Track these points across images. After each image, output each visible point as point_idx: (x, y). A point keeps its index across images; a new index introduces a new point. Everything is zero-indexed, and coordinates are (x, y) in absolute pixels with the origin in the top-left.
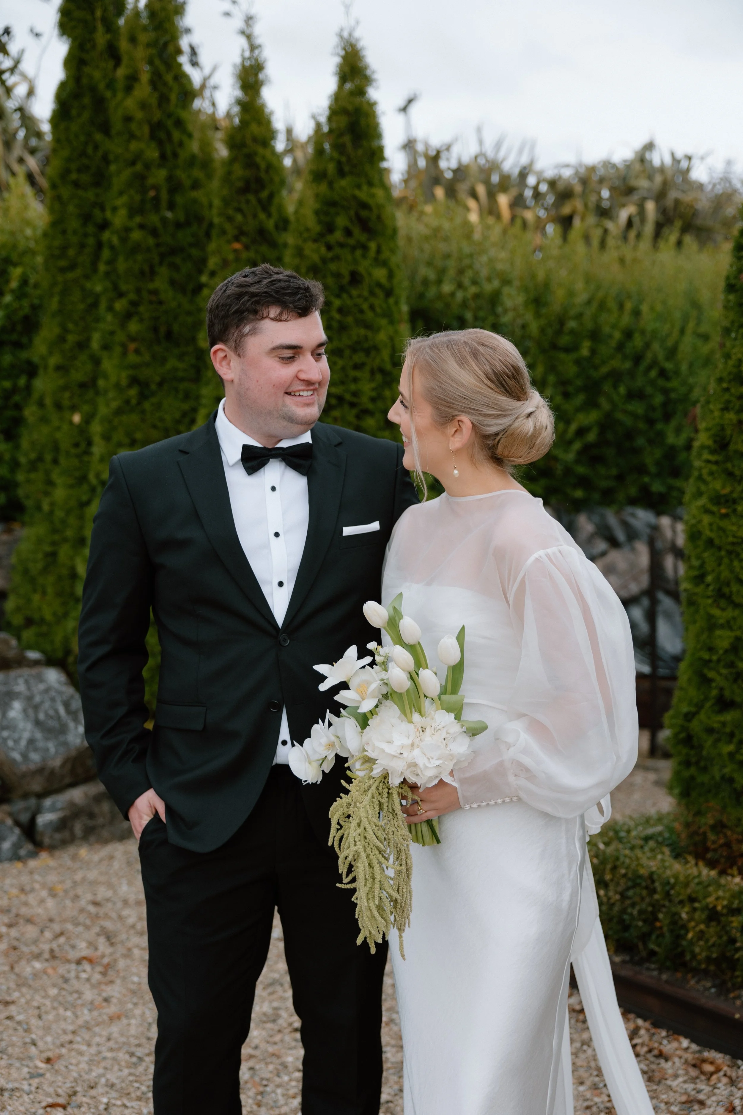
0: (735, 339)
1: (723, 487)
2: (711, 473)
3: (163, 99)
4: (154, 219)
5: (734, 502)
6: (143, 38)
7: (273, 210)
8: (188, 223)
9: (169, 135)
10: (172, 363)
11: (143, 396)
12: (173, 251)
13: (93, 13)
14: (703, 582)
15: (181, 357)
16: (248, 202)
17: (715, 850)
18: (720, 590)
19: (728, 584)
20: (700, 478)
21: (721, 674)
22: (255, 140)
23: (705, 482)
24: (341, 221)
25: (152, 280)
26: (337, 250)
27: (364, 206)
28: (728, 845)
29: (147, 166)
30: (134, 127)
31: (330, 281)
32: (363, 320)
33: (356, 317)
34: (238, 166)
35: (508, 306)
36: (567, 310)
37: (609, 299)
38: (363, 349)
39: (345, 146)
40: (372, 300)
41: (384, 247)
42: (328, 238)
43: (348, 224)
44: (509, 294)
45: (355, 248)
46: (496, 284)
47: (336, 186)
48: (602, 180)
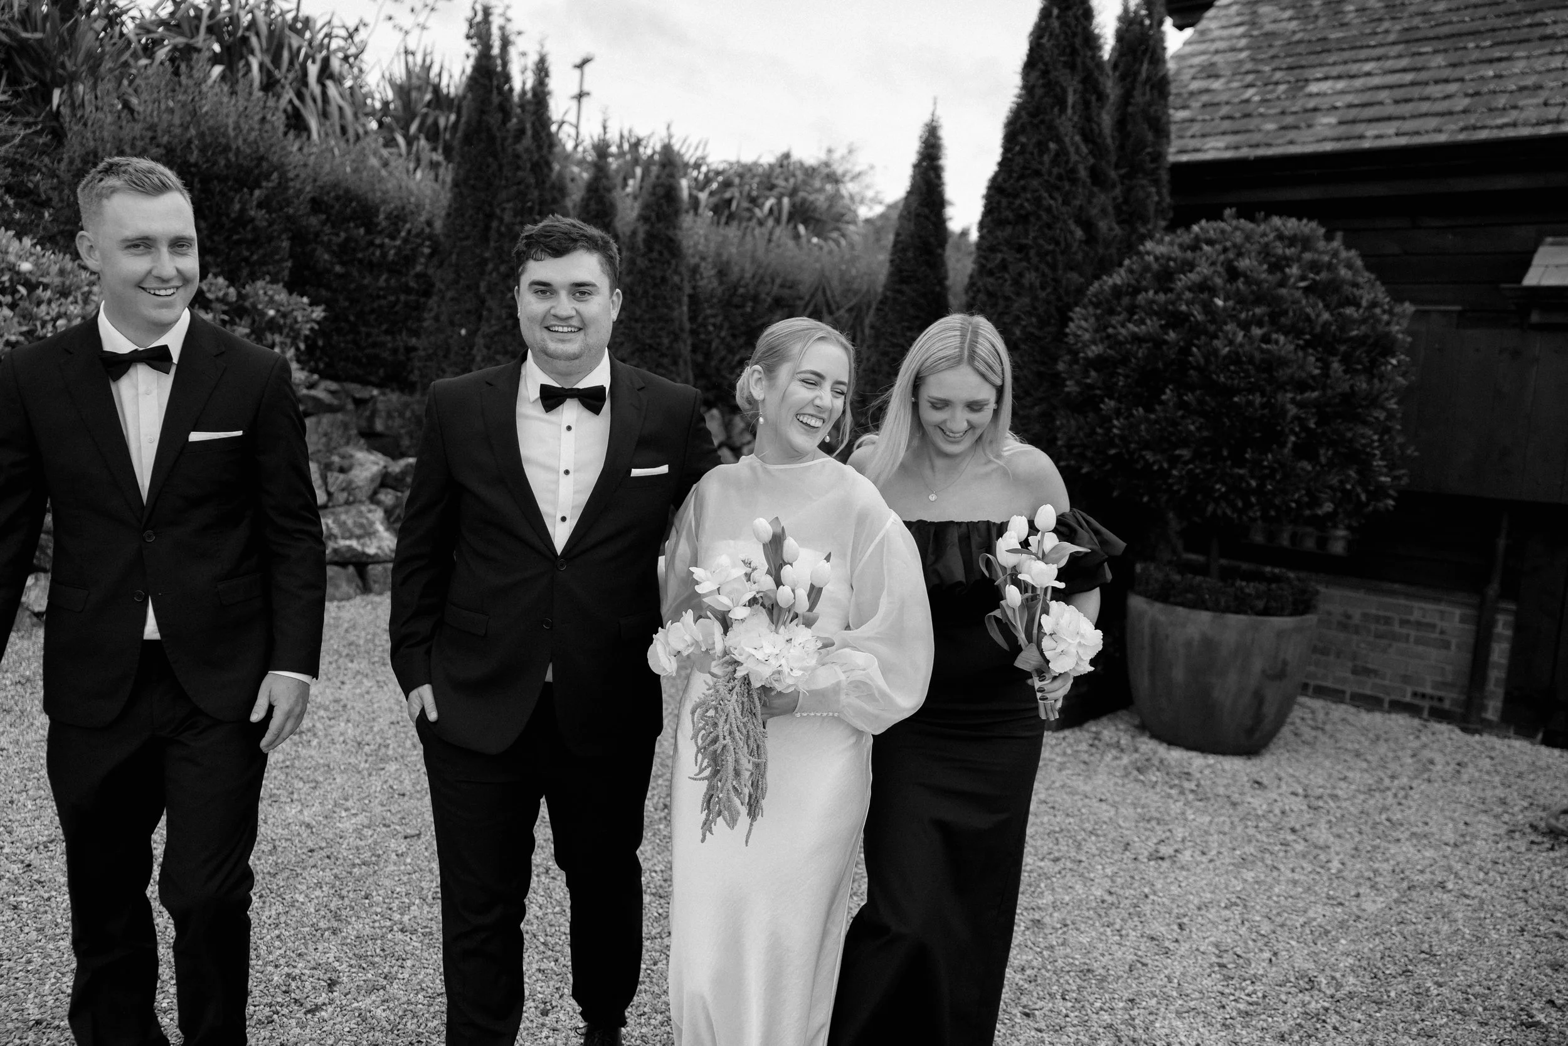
3: (540, 148)
6: (530, 108)
9: (541, 169)
13: (491, 80)
24: (657, 247)
26: (655, 263)
27: (671, 240)
29: (528, 187)
30: (520, 163)
31: (649, 280)
32: (666, 304)
33: (662, 302)
34: (593, 202)
35: (704, 275)
36: (739, 281)
37: (766, 275)
38: (664, 320)
39: (661, 204)
40: (671, 293)
41: (679, 264)
42: (650, 255)
43: (661, 249)
44: (705, 268)
45: (664, 263)
46: (697, 259)
47: (656, 226)
48: (752, 176)
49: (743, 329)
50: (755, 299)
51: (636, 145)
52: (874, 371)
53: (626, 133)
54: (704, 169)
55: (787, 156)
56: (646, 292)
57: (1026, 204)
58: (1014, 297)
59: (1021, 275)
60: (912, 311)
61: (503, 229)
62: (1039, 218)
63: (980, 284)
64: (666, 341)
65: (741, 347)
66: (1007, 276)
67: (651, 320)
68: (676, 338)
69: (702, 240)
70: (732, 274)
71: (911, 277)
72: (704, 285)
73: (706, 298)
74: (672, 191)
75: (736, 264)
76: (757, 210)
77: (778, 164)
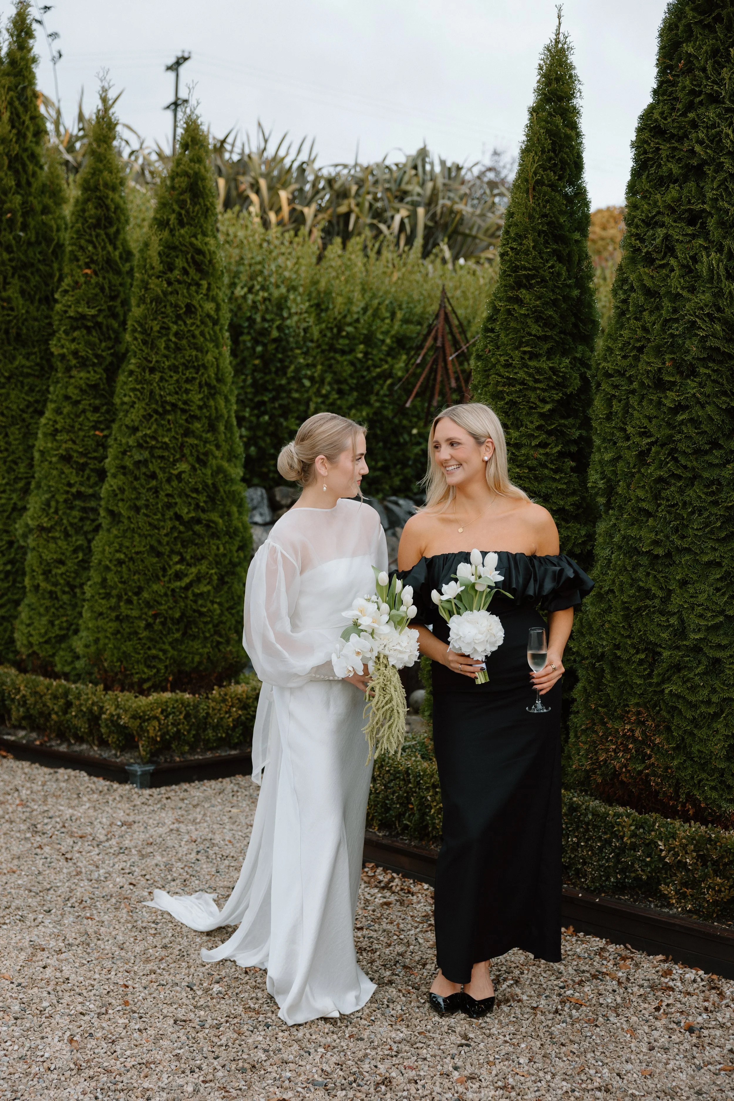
3: (21, 136)
4: (7, 237)
6: (5, 81)
7: (119, 243)
8: (38, 243)
9: (24, 165)
10: (20, 361)
12: (25, 266)
15: (27, 357)
16: (98, 236)
22: (106, 185)
24: (180, 263)
25: (4, 289)
26: (176, 285)
27: (199, 252)
29: (5, 192)
31: (169, 310)
32: (195, 344)
33: (189, 341)
34: (90, 205)
35: (293, 310)
36: (345, 317)
37: (383, 308)
38: (194, 367)
39: (184, 201)
40: (202, 327)
41: (213, 286)
42: (169, 275)
43: (186, 265)
44: (295, 300)
45: (190, 284)
46: (283, 290)
47: (177, 234)
48: (376, 182)
49: (353, 382)
50: (369, 340)
54: (311, 176)
55: (423, 153)
56: (165, 328)
57: (698, 148)
58: (685, 293)
59: (695, 259)
60: (535, 329)
62: (719, 168)
63: (632, 277)
64: (196, 398)
66: (673, 262)
67: (174, 368)
68: (213, 392)
69: (289, 264)
70: (334, 308)
71: (533, 277)
72: (294, 324)
73: (297, 342)
74: (200, 183)
75: (340, 294)
76: (383, 227)
77: (410, 165)
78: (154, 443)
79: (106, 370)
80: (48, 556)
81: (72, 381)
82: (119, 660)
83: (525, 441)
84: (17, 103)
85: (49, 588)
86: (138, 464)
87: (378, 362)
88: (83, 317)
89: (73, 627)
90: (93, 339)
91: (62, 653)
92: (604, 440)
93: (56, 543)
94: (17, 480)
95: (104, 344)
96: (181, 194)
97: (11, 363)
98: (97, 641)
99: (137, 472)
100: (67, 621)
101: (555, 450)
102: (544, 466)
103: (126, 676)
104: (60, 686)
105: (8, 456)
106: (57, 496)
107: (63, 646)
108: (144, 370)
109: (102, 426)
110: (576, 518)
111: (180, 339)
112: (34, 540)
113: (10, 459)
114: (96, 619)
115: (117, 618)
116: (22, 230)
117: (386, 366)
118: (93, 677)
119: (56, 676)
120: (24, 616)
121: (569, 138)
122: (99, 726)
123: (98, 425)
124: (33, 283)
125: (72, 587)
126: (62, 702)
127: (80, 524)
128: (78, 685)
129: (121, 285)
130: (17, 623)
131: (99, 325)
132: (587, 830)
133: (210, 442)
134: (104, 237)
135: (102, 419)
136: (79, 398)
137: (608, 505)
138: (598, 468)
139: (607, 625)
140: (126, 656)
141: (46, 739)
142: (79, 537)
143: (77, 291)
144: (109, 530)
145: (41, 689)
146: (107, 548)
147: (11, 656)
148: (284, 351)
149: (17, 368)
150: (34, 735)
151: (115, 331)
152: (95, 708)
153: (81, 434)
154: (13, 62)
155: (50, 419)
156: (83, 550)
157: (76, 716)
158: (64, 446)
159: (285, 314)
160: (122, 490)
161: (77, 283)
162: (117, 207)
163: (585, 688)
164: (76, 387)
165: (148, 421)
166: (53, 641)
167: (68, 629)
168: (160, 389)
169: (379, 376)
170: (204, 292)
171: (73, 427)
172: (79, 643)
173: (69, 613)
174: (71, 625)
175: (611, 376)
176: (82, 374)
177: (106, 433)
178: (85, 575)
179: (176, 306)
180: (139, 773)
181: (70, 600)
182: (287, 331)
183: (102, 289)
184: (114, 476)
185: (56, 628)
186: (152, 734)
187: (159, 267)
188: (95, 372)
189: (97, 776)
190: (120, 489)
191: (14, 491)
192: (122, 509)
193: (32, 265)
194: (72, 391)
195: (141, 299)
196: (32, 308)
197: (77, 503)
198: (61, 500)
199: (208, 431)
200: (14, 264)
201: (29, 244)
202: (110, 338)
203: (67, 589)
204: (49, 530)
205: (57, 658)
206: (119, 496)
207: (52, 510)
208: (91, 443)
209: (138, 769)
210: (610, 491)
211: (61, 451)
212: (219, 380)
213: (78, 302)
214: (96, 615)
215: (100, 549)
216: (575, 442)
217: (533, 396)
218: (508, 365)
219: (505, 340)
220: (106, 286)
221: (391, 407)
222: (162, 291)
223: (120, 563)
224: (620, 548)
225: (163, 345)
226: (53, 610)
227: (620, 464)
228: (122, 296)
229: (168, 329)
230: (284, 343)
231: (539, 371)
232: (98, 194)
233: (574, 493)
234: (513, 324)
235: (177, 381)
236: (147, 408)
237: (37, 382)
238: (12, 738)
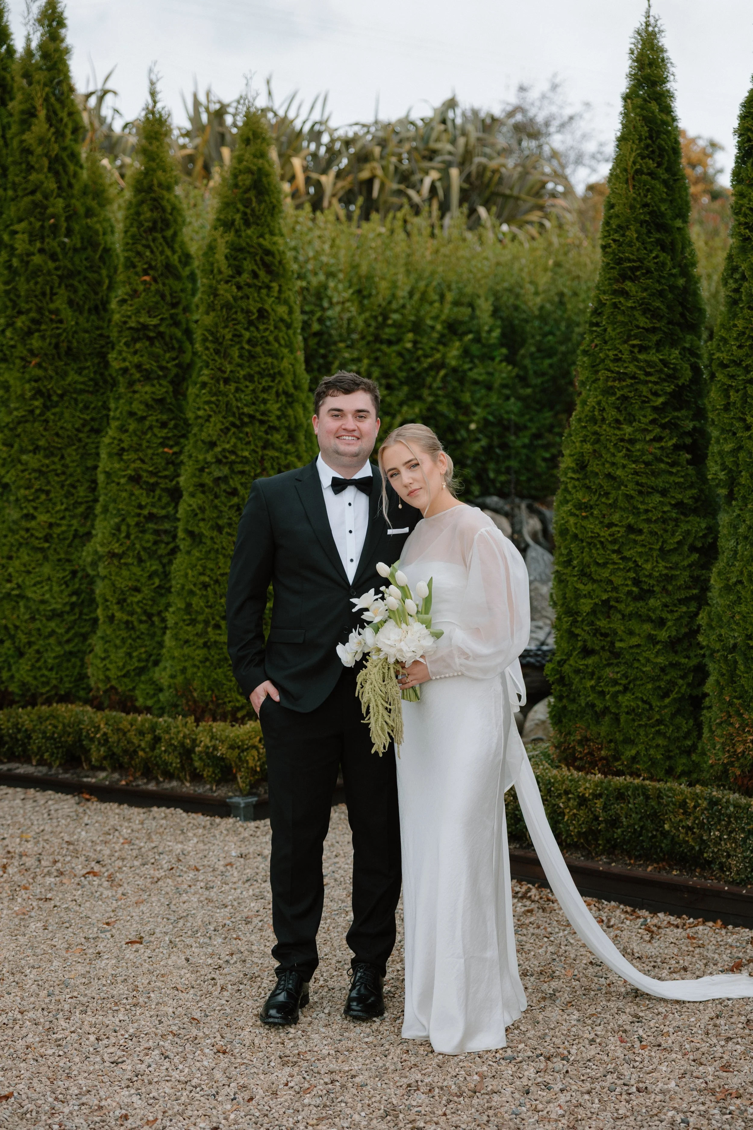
0: (590, 390)
1: (584, 497)
2: (575, 487)
3: (60, 135)
4: (52, 244)
5: (591, 508)
6: (39, 76)
7: (176, 246)
8: (84, 249)
9: (64, 166)
10: (72, 377)
11: (46, 407)
12: (71, 274)
14: (570, 565)
15: (79, 371)
16: (154, 240)
17: (581, 759)
18: (582, 570)
19: (589, 567)
20: (566, 490)
21: (584, 631)
22: (160, 185)
23: (570, 493)
24: (248, 265)
25: (52, 301)
26: (247, 290)
27: (268, 252)
28: (591, 753)
29: (47, 196)
30: (32, 160)
31: (240, 316)
32: (270, 350)
33: (263, 348)
34: (145, 208)
35: (335, 300)
36: (390, 303)
37: (430, 290)
38: (269, 375)
39: (249, 200)
40: (276, 332)
41: (284, 288)
42: (238, 279)
43: (255, 268)
44: (336, 289)
45: (260, 288)
46: (322, 277)
47: (243, 234)
48: (401, 141)
49: (402, 375)
50: (417, 327)
51: (219, 114)
52: (593, 420)
53: (202, 98)
54: (325, 139)
55: (452, 104)
56: (238, 336)
60: (643, 321)
61: (15, 262)
63: (744, 266)
64: (274, 407)
65: (401, 404)
67: (250, 378)
68: (291, 400)
69: (327, 247)
70: (378, 293)
71: (638, 268)
72: (336, 315)
73: (340, 335)
74: (264, 179)
75: (383, 278)
76: (412, 193)
77: (438, 119)
78: (233, 457)
79: (172, 382)
80: (121, 584)
81: (137, 396)
82: (210, 689)
83: (639, 436)
84: (53, 100)
85: (125, 617)
86: (217, 480)
87: (428, 351)
88: (145, 327)
89: (153, 658)
90: (157, 350)
91: (142, 686)
92: (723, 431)
93: (129, 570)
94: (77, 504)
95: (168, 355)
96: (245, 192)
97: (64, 379)
98: (184, 670)
99: (216, 489)
100: (146, 652)
101: (670, 444)
102: (661, 461)
103: (218, 706)
104: (146, 720)
105: (66, 480)
106: (129, 520)
107: (143, 678)
108: (218, 381)
109: (171, 443)
110: (695, 511)
111: (254, 346)
112: (105, 568)
113: (68, 482)
114: (182, 647)
115: (205, 644)
116: (66, 236)
117: (438, 356)
118: (180, 709)
119: (138, 711)
120: (99, 649)
121: (665, 123)
122: (192, 759)
123: (167, 442)
124: (81, 293)
125: (150, 616)
126: (149, 737)
127: (154, 548)
128: (166, 718)
129: (182, 290)
130: (89, 658)
131: (161, 335)
132: (729, 822)
133: (290, 454)
134: (161, 240)
135: (170, 435)
136: (145, 414)
137: (731, 497)
138: (718, 459)
139: (737, 617)
140: (217, 684)
141: (131, 778)
142: (153, 562)
143: (136, 300)
144: (189, 553)
145: (125, 725)
146: (190, 572)
147: (82, 693)
148: (327, 345)
149: (69, 385)
150: (116, 776)
151: (179, 341)
152: (188, 741)
153: (150, 452)
154: (45, 56)
155: (114, 438)
156: (158, 576)
157: (165, 751)
158: (133, 466)
159: (326, 304)
160: (202, 509)
161: (135, 291)
162: (174, 208)
163: (718, 682)
164: (141, 402)
165: (226, 434)
166: (133, 674)
167: (147, 661)
168: (237, 400)
169: (431, 367)
170: (276, 294)
171: (140, 445)
172: (163, 674)
173: (148, 643)
174: (150, 656)
175: (726, 366)
176: (147, 388)
177: (176, 449)
178: (163, 601)
179: (248, 312)
180: (242, 805)
181: (148, 630)
182: (328, 323)
183: (163, 296)
184: (193, 495)
185: (135, 660)
186: (251, 764)
187: (228, 272)
188: (160, 385)
189: (196, 812)
190: (200, 508)
191: (73, 517)
192: (204, 529)
193: (79, 273)
194: (137, 407)
195: (209, 306)
196: (81, 320)
197: (151, 525)
198: (133, 523)
199: (287, 442)
200: (59, 273)
201: (75, 250)
202: (173, 348)
203: (144, 618)
204: (120, 556)
205: (137, 692)
206: (200, 516)
207: (123, 535)
208: (161, 462)
209: (241, 801)
210: (732, 482)
211: (129, 472)
212: (296, 388)
213: (138, 312)
214: (182, 642)
215: (182, 573)
216: (689, 434)
217: (644, 390)
218: (617, 360)
219: (613, 334)
220: (167, 293)
221: (445, 401)
222: (233, 297)
223: (205, 586)
224: (746, 538)
225: (237, 354)
226: (130, 641)
227: (742, 455)
228: (184, 303)
229: (240, 336)
230: (325, 337)
231: (649, 363)
232: (153, 195)
233: (692, 486)
234: (620, 318)
235: (254, 391)
236: (224, 421)
237: (91, 398)
238: (94, 780)
